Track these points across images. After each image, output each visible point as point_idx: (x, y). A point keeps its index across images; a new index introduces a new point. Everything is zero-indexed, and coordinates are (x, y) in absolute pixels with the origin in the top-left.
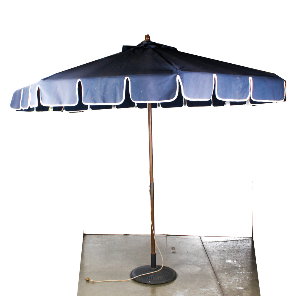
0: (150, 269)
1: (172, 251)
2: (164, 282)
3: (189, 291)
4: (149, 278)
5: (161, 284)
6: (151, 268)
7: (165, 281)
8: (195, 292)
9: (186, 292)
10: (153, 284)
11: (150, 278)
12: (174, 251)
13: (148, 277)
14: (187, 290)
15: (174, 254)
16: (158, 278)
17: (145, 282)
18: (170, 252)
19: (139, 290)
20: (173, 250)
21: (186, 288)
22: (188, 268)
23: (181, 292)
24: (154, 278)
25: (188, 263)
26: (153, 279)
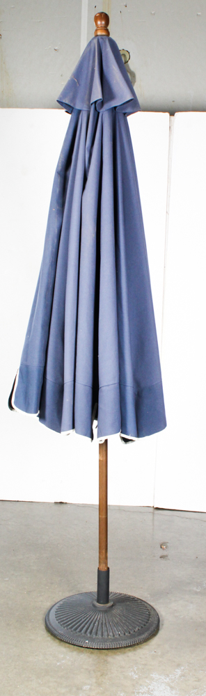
0: (94, 606)
1: (161, 553)
2: (124, 643)
3: (183, 676)
4: (89, 631)
5: (117, 648)
6: (98, 604)
7: (128, 642)
8: (199, 680)
9: (177, 676)
10: (97, 649)
11: (91, 632)
12: (165, 553)
13: (85, 629)
14: (179, 672)
15: (163, 561)
16: (111, 634)
17: (75, 643)
18: (154, 556)
19: (58, 664)
20: (163, 549)
21: (179, 666)
22: (192, 603)
23: (163, 677)
24: (99, 633)
25: (195, 589)
26: (96, 634)
